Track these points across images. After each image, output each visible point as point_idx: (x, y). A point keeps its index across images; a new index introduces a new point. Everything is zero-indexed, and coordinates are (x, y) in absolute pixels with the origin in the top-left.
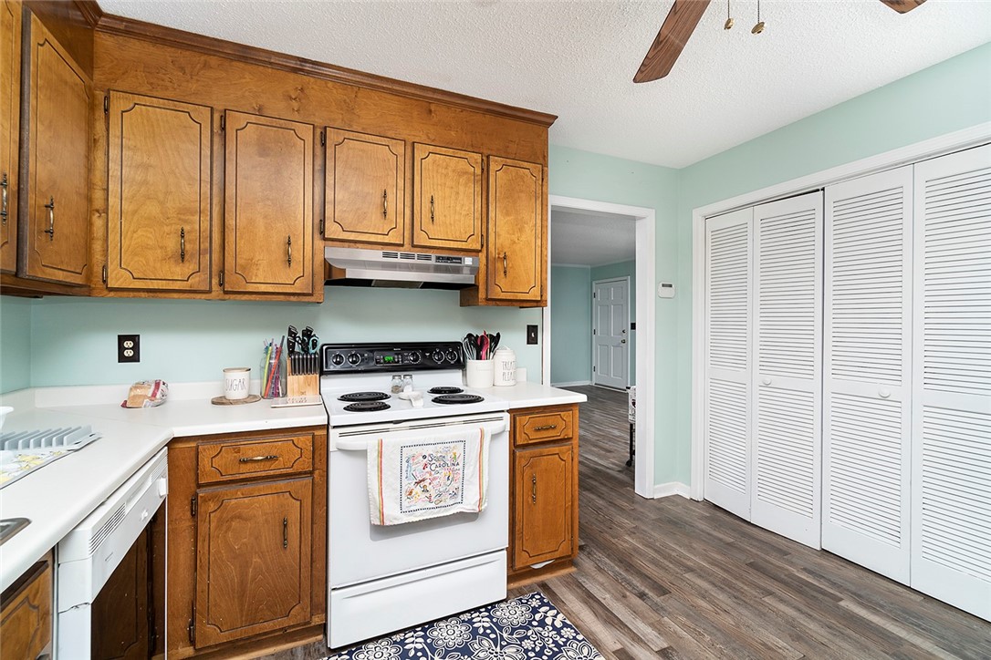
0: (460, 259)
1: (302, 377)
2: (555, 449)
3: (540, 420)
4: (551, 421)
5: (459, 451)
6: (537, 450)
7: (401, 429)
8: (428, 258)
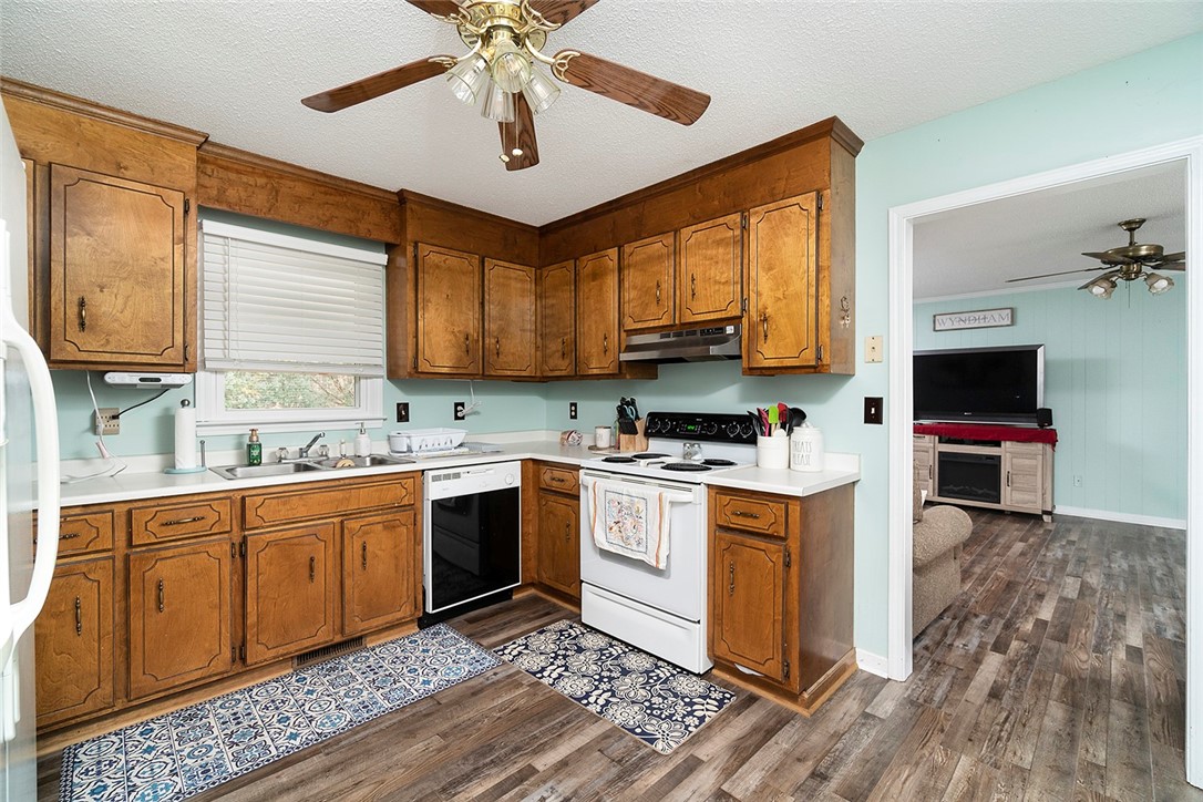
0: (721, 329)
1: (627, 436)
2: (762, 544)
3: (742, 504)
4: (755, 509)
5: (642, 507)
6: (739, 538)
7: (614, 478)
8: (694, 333)
